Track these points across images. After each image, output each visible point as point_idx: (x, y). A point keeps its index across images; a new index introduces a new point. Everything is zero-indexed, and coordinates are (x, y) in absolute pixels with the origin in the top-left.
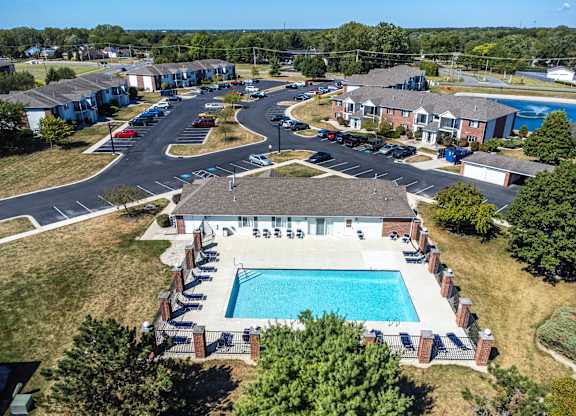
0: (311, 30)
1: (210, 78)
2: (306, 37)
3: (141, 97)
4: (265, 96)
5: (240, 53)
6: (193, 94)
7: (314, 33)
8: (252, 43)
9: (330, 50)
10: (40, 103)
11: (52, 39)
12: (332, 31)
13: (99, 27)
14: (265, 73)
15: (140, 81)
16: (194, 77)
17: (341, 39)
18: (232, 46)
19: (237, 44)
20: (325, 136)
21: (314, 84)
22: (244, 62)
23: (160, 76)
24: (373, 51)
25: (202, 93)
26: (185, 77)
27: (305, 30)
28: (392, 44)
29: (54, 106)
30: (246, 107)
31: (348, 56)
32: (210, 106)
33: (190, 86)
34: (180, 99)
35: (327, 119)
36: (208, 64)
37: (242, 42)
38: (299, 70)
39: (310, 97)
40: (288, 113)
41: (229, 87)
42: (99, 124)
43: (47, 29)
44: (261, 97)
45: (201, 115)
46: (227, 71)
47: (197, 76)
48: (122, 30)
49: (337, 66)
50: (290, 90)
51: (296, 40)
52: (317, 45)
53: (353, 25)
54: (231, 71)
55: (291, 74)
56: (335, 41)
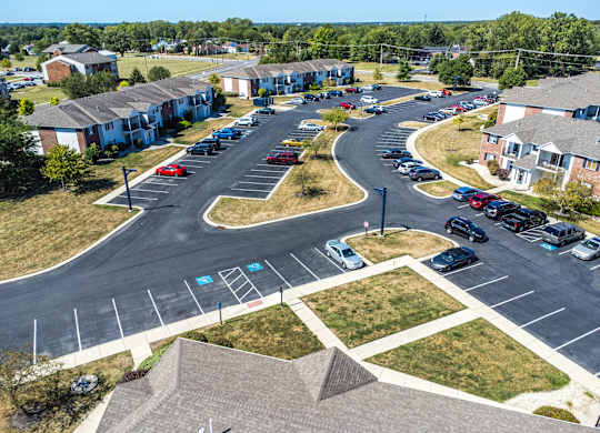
0: (455, 22)
1: (321, 83)
2: (449, 32)
3: (229, 106)
4: (384, 112)
5: (366, 50)
6: (292, 104)
7: (458, 26)
8: (382, 38)
9: (481, 48)
10: (73, 121)
11: (184, 33)
12: (485, 23)
13: (229, 20)
14: (390, 76)
15: (236, 86)
16: (300, 81)
17: (496, 34)
18: (358, 42)
19: (363, 39)
20: (465, 200)
21: (454, 93)
22: (370, 60)
23: (258, 80)
24: (542, 50)
25: (305, 103)
26: (289, 81)
27: (449, 23)
28: (570, 42)
29: (90, 125)
30: (354, 128)
31: (504, 56)
32: (305, 126)
33: (294, 92)
34: (273, 112)
35: (470, 162)
36: (321, 65)
37: (371, 38)
38: (436, 73)
39: (446, 116)
40: (410, 145)
41: (341, 94)
42: (153, 148)
43: (182, 22)
44: (378, 113)
45: (286, 141)
46: (343, 74)
47: (305, 80)
48: (250, 24)
49: (487, 69)
50: (420, 103)
51: (437, 36)
52: (463, 40)
53: (516, 16)
54: (348, 74)
55: (424, 78)
56: (488, 36)
